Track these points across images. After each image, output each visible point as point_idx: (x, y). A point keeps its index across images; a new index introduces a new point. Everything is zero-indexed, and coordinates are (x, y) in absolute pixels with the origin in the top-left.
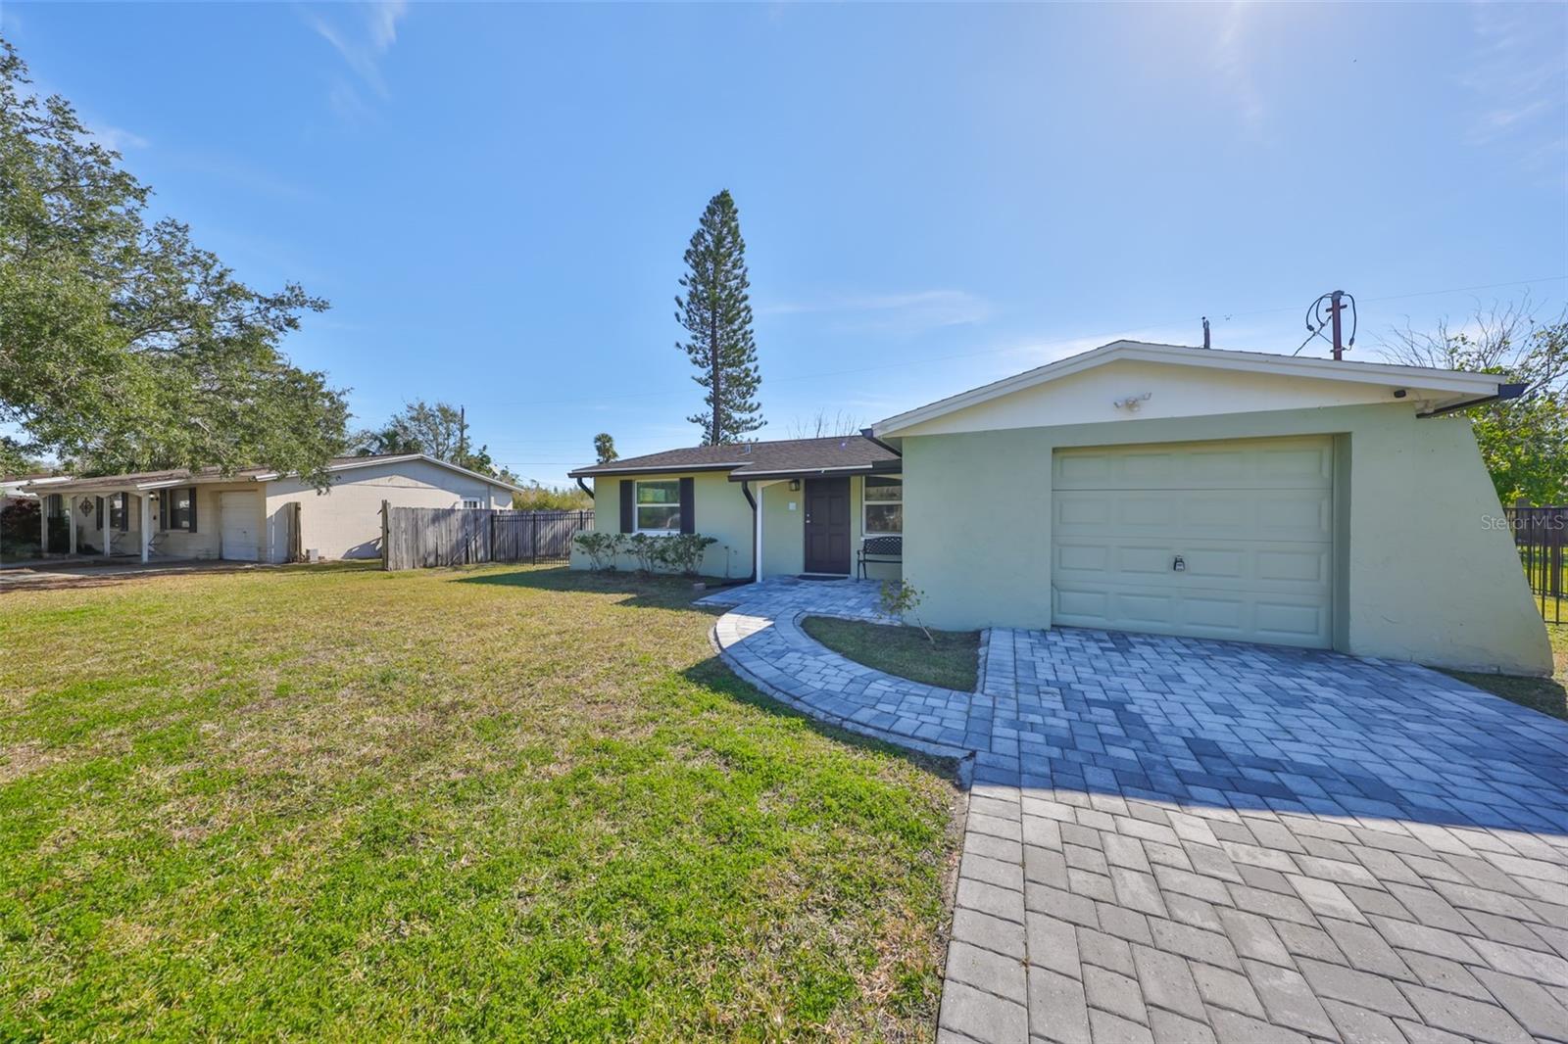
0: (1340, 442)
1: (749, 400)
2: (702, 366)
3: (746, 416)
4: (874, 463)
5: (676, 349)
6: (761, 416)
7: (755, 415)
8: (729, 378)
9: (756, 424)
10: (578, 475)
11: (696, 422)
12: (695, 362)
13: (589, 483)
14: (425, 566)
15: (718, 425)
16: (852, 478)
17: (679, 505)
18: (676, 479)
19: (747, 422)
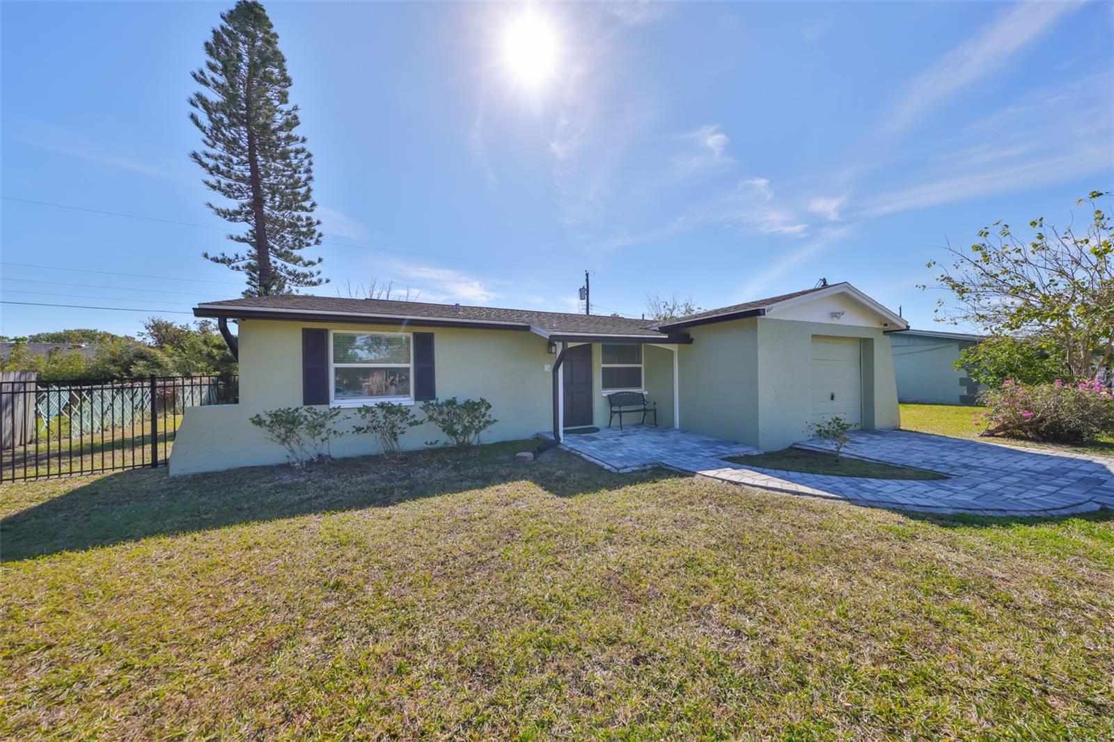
16: (594, 345)
17: (411, 365)
18: (404, 334)
19: (305, 276)
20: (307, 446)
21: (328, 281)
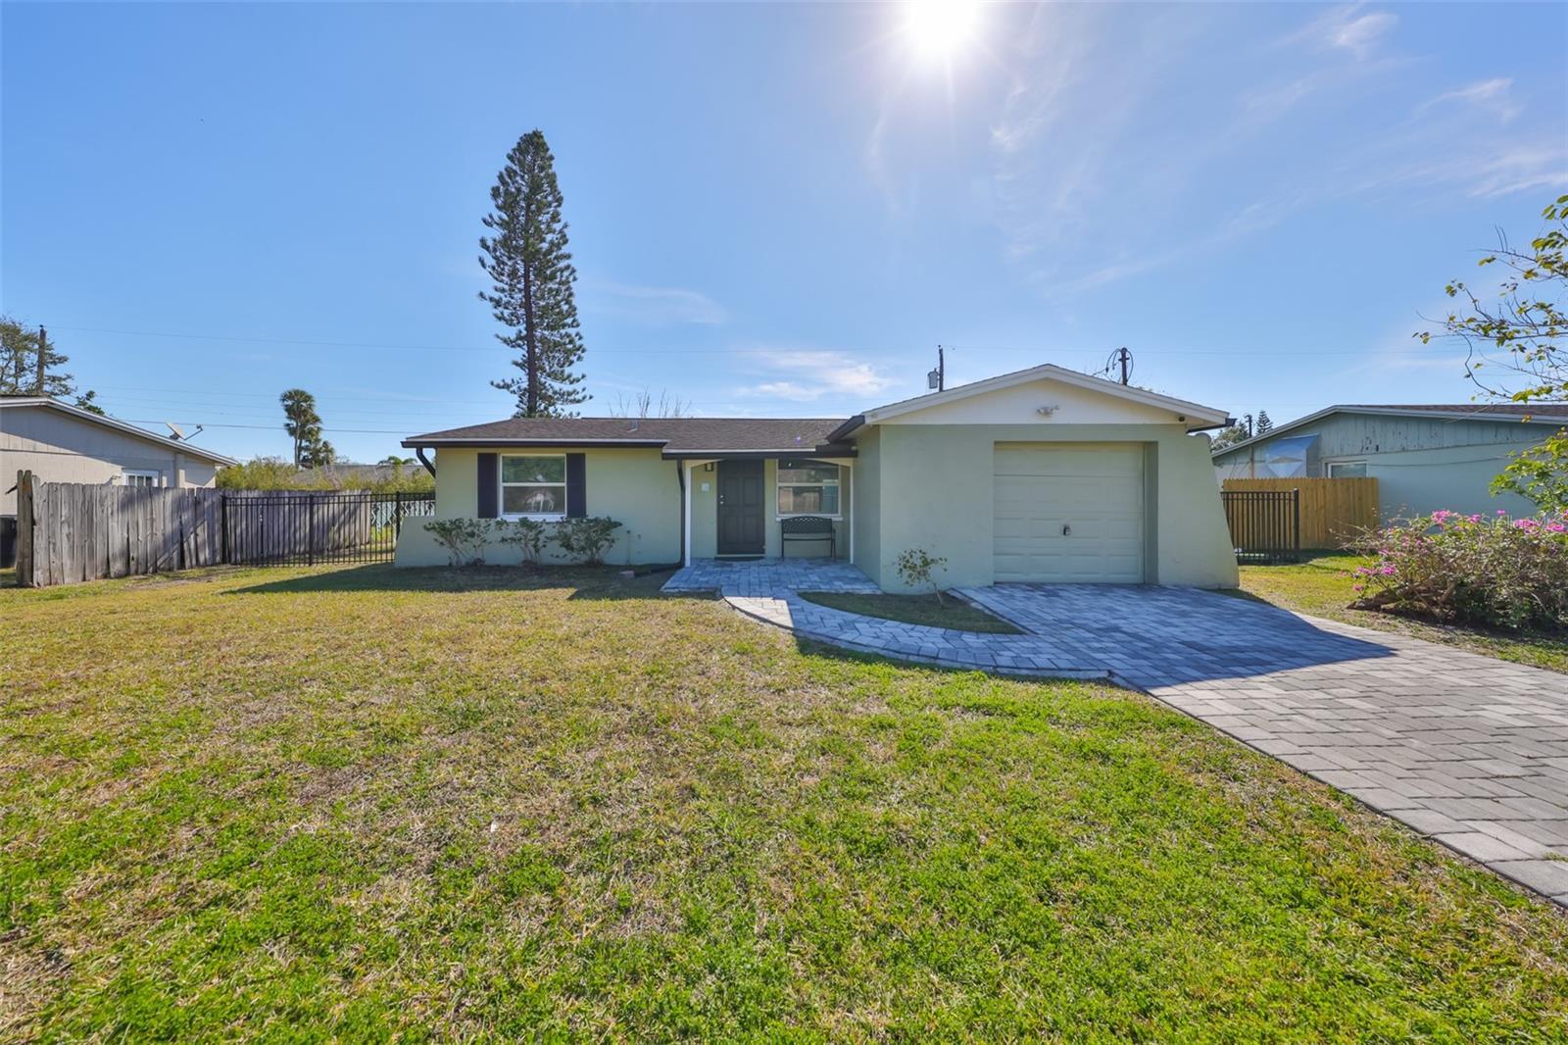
0: (1150, 448)
1: (567, 370)
2: (510, 323)
3: (566, 387)
4: (817, 447)
5: (478, 300)
6: (584, 390)
7: (577, 386)
8: (543, 340)
9: (579, 397)
10: (417, 444)
11: (503, 387)
12: (501, 318)
13: (430, 454)
14: (106, 576)
15: (533, 394)
16: (767, 461)
17: (564, 484)
18: (561, 454)
19: (569, 394)
20: (467, 551)
21: (591, 397)
